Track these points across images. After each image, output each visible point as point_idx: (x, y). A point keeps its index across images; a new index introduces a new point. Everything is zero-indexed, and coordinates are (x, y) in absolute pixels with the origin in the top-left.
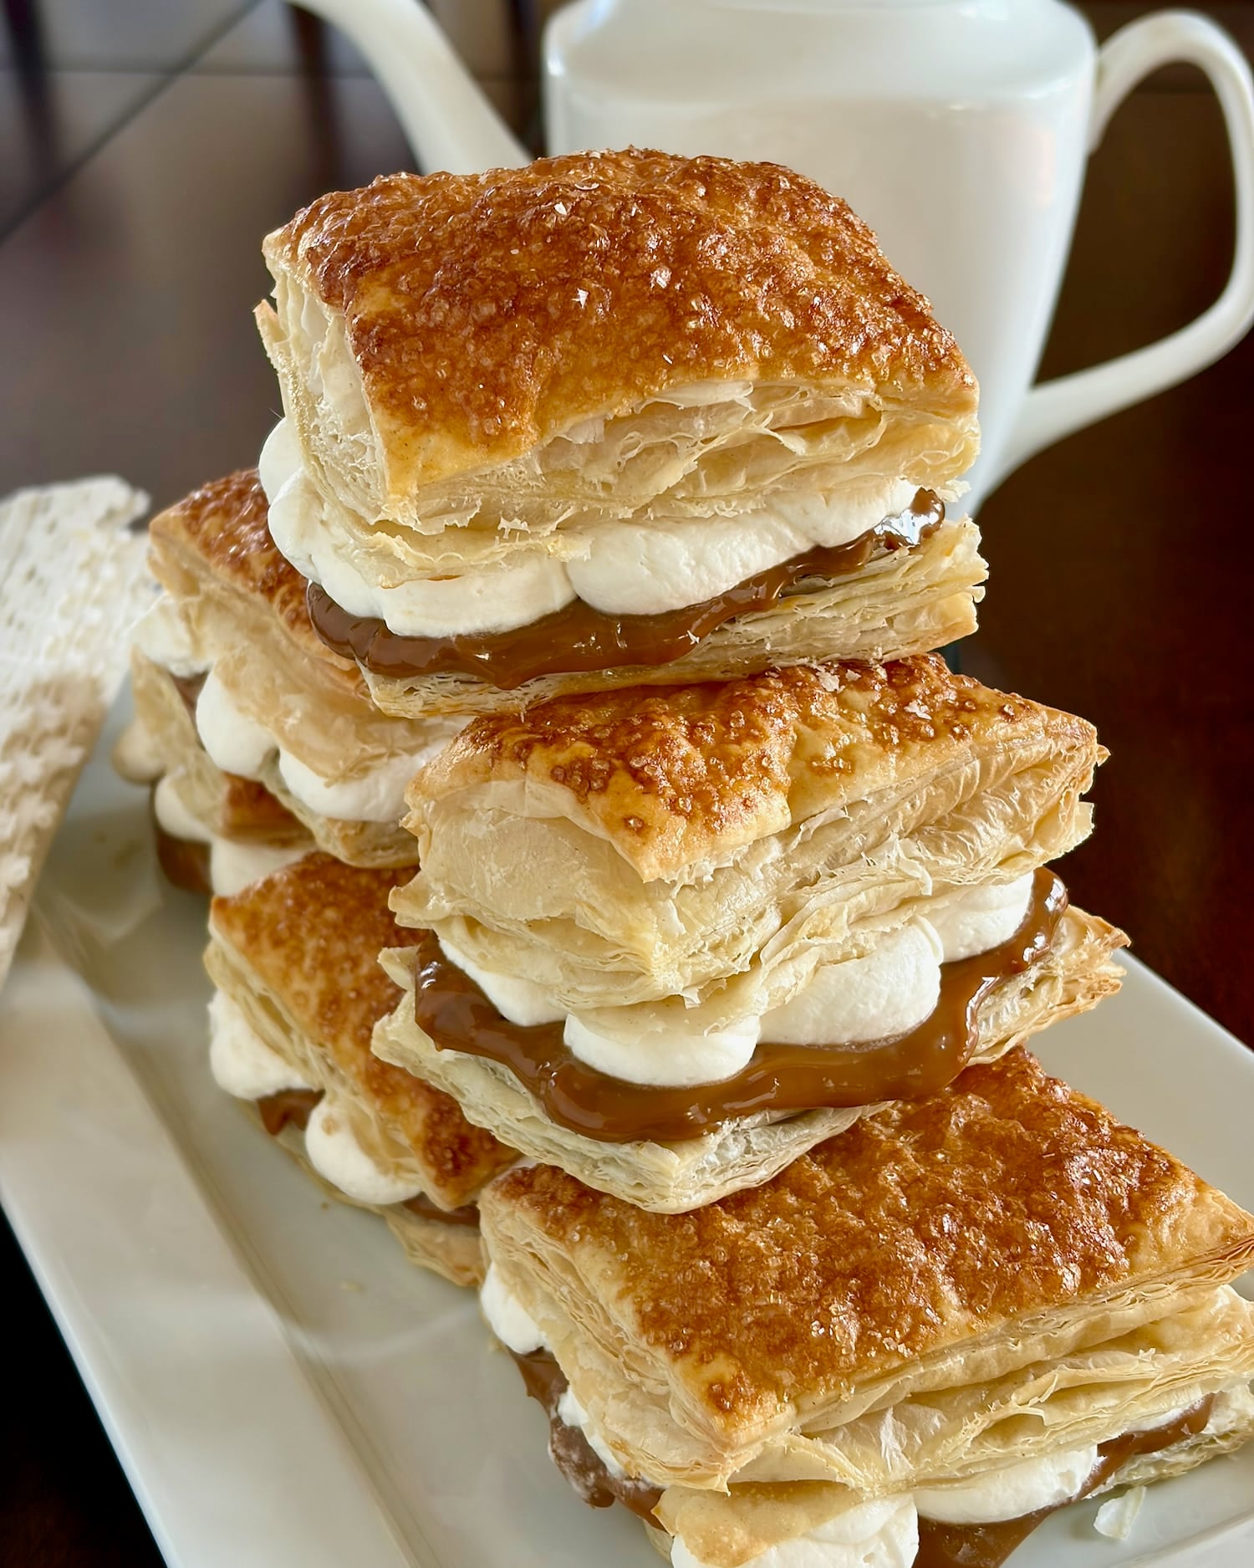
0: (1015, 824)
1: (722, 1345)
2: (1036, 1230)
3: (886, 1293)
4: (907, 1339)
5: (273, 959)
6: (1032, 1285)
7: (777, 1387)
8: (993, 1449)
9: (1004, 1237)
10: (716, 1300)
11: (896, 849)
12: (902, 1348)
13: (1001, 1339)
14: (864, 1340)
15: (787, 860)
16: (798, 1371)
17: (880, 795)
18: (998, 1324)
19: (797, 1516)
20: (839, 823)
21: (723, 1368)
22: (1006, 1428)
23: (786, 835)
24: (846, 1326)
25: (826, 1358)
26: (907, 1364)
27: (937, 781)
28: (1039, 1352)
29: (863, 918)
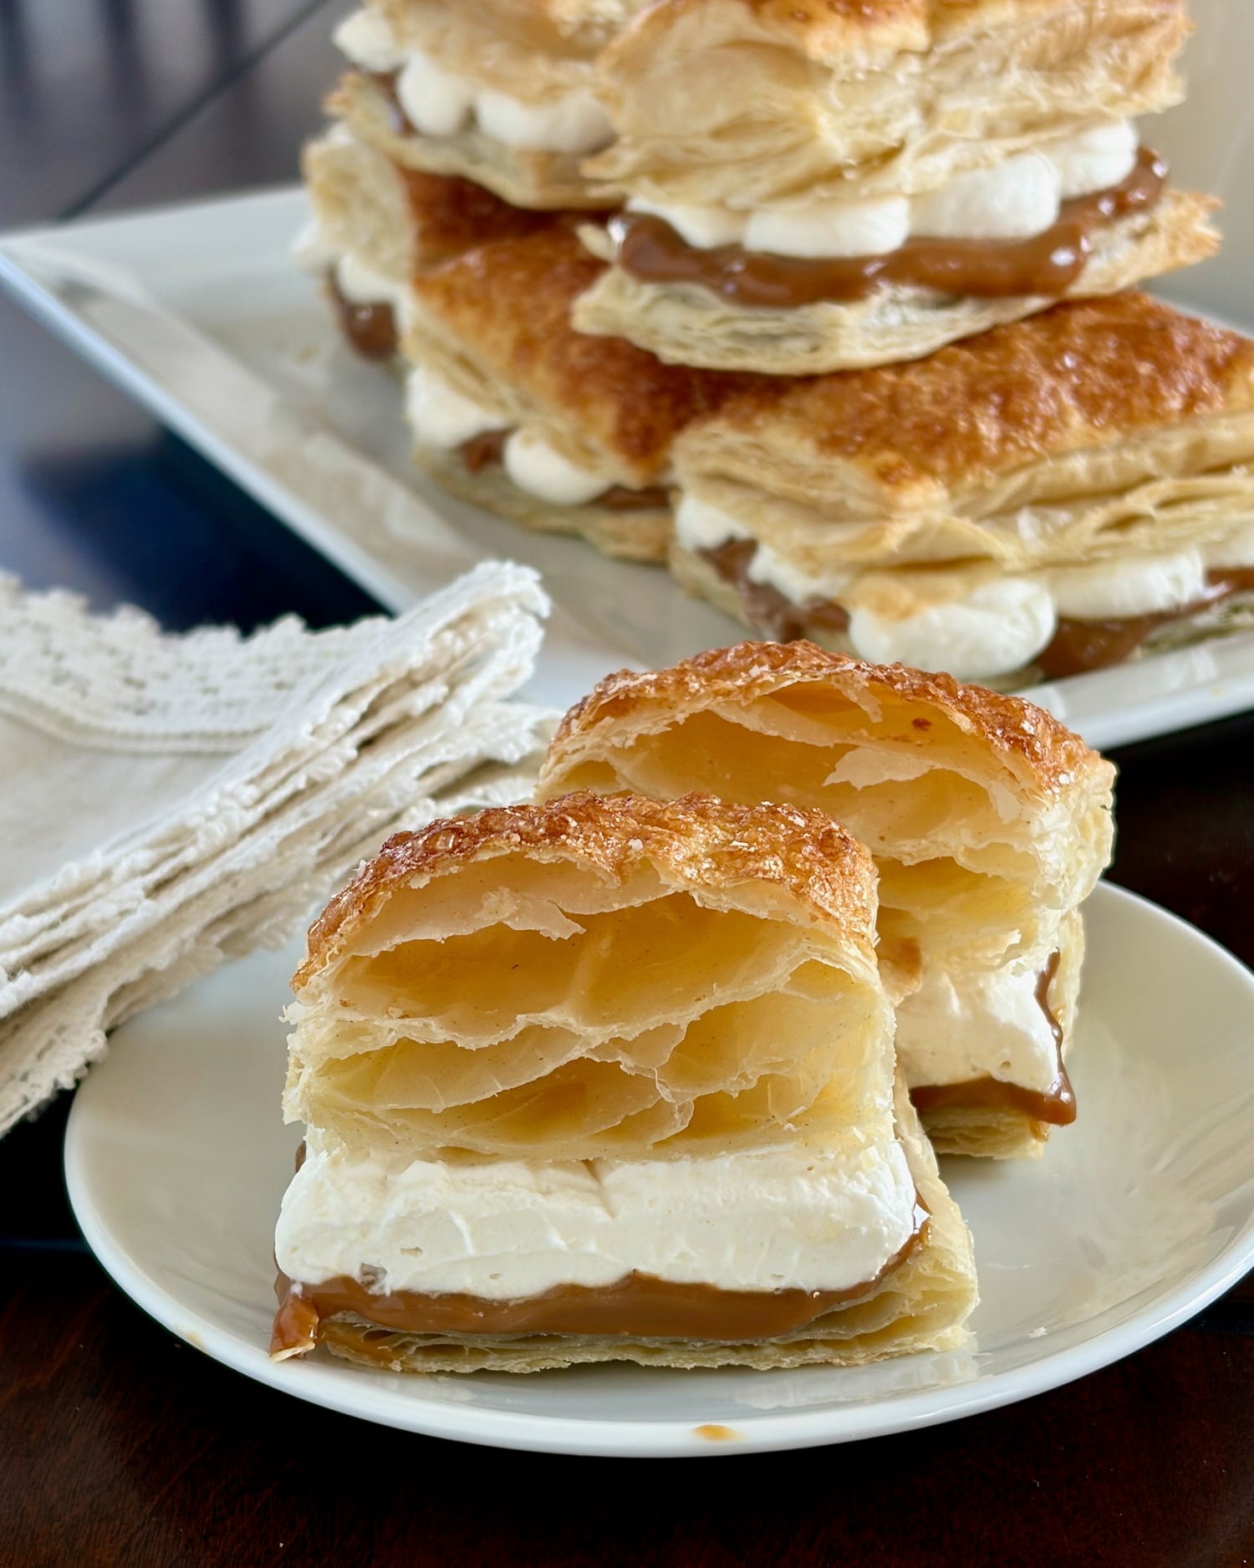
0: (1117, 73)
1: (888, 444)
2: (1145, 368)
3: (1021, 405)
4: (1042, 437)
5: (468, 317)
6: (1140, 403)
7: (933, 473)
8: (1113, 537)
9: (1118, 371)
10: (881, 414)
11: (1015, 77)
12: (1035, 445)
13: (1118, 448)
14: (1004, 439)
15: (923, 76)
16: (951, 459)
17: (1001, 28)
18: (1115, 436)
19: (952, 583)
20: (966, 50)
21: (889, 457)
22: (1125, 523)
23: (925, 55)
24: (989, 429)
25: (974, 451)
26: (1039, 459)
27: (1050, 25)
28: (1148, 463)
29: (991, 132)
